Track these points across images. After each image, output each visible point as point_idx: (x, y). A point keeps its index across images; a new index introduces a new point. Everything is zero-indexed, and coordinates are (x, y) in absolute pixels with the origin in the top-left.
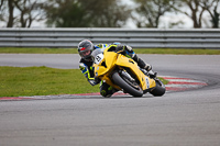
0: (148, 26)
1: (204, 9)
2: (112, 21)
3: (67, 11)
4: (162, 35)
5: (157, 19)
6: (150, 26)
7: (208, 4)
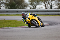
0: (33, 8)
1: (48, 4)
2: (23, 7)
3: (11, 4)
4: (37, 11)
5: (36, 6)
6: (34, 8)
7: (49, 2)
